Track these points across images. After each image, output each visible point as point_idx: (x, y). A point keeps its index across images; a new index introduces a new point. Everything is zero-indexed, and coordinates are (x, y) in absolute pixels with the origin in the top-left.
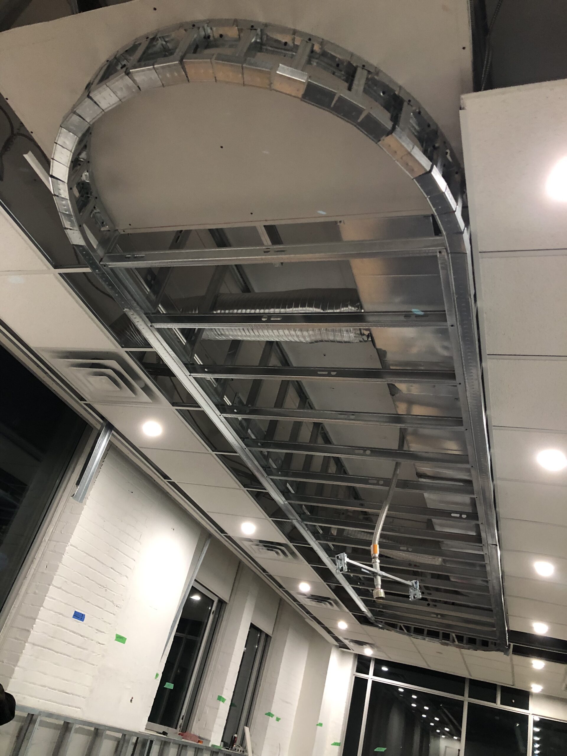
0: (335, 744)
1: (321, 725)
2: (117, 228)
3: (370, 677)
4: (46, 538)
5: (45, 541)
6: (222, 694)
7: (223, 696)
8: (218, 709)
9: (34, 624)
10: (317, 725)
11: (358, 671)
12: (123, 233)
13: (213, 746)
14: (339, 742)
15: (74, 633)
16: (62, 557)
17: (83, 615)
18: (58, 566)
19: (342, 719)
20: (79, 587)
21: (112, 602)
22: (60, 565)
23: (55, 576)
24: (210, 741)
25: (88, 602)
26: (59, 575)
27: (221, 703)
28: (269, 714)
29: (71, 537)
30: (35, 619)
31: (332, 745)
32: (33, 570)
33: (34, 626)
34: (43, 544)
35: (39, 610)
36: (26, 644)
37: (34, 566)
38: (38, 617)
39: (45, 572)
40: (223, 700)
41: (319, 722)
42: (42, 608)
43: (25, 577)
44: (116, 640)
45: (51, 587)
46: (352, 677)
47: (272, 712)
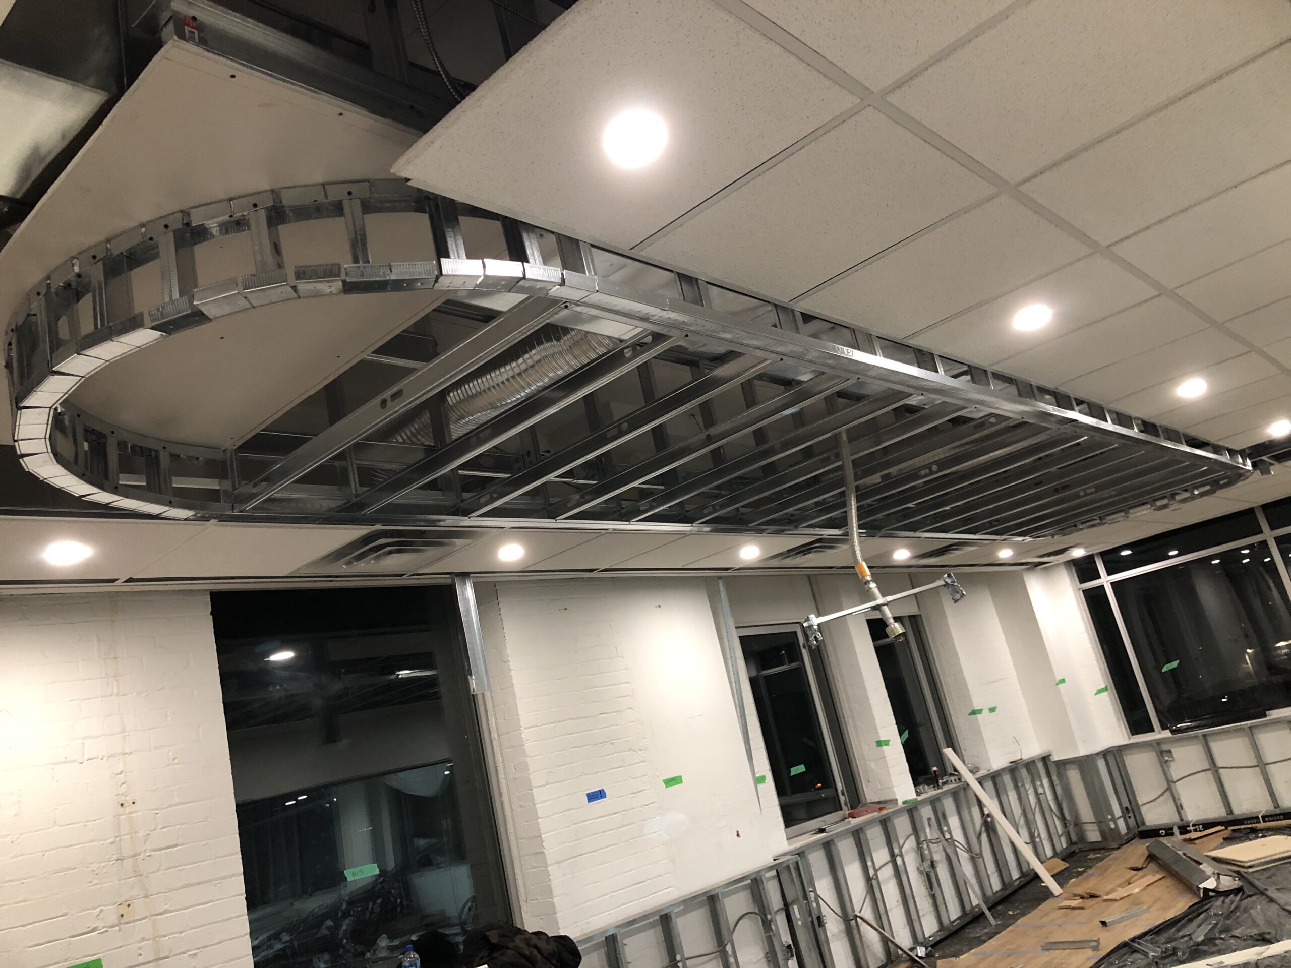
0: (1100, 691)
1: (1062, 681)
2: (224, 449)
3: (1106, 580)
4: (494, 735)
5: (495, 739)
6: (879, 737)
7: (882, 739)
8: (885, 757)
9: (542, 842)
10: (1057, 684)
11: (1082, 580)
12: (235, 447)
13: (904, 802)
14: (1104, 686)
15: (603, 817)
16: (524, 750)
17: (600, 791)
18: (526, 762)
19: (1093, 655)
20: (571, 765)
21: (630, 749)
22: (528, 760)
23: (530, 777)
24: (896, 800)
25: (597, 772)
26: (534, 772)
27: (885, 748)
28: (974, 713)
29: (519, 720)
30: (540, 836)
31: (1096, 694)
32: (503, 781)
33: (544, 844)
34: (495, 744)
35: (538, 823)
36: (549, 868)
37: (501, 776)
38: (542, 832)
39: (516, 776)
40: (887, 743)
41: (1058, 678)
42: (539, 820)
43: (501, 794)
44: (667, 787)
45: (534, 790)
46: (1079, 594)
47: (977, 707)
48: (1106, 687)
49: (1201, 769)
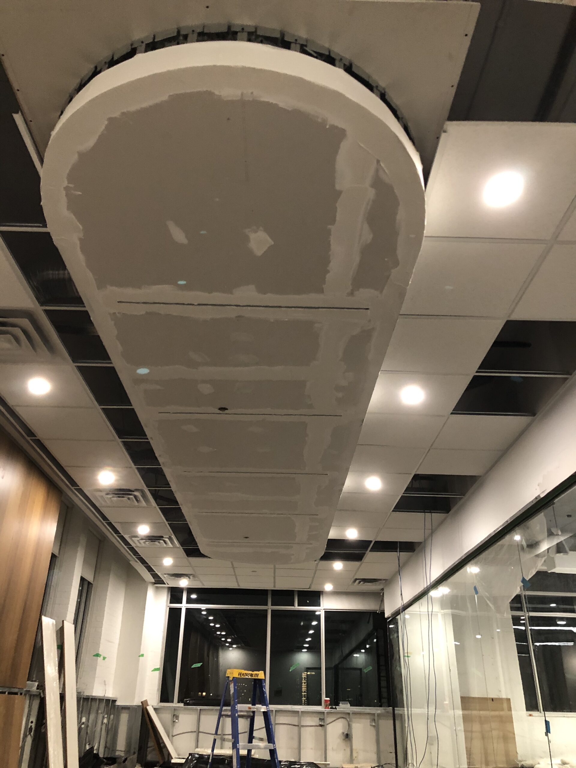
0: (156, 670)
1: (143, 655)
3: (184, 606)
10: (139, 656)
11: (171, 603)
14: (159, 667)
28: (98, 655)
31: (152, 671)
41: (141, 653)
46: (167, 608)
47: (100, 653)
48: (160, 668)
49: (190, 731)
